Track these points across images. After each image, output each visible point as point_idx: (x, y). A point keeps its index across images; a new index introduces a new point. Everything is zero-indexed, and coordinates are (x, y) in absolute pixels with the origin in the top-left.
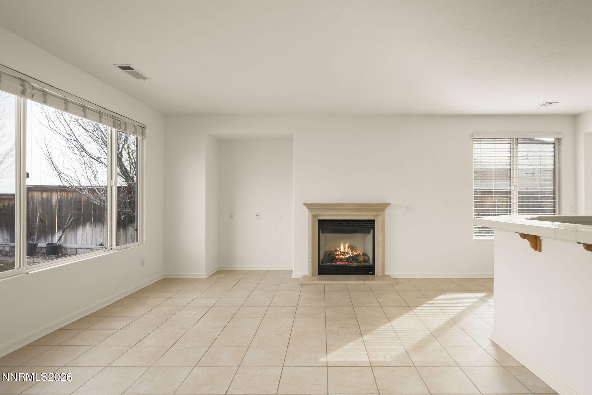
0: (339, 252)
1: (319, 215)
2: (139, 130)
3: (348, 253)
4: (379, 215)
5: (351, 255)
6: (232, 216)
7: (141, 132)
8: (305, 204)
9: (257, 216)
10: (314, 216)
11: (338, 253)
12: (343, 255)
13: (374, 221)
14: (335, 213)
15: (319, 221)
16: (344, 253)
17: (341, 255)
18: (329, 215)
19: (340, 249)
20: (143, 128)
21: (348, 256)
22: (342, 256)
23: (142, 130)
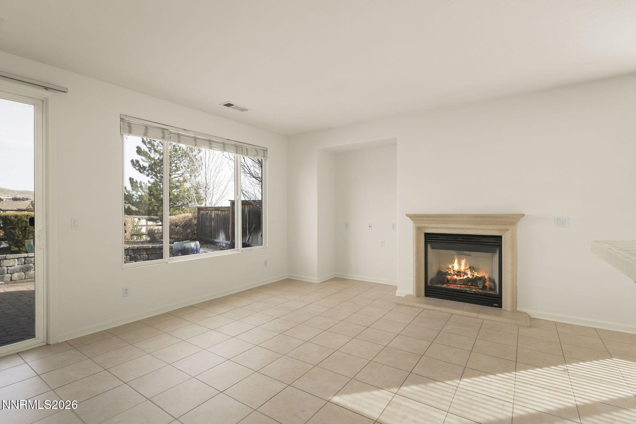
0: (452, 270)
1: (426, 228)
2: (261, 153)
3: (465, 274)
4: (507, 230)
5: (469, 276)
6: (347, 226)
7: (263, 155)
8: (407, 215)
9: (369, 226)
10: (419, 229)
11: (450, 272)
12: (457, 275)
13: (500, 237)
14: (444, 226)
15: (426, 234)
16: (459, 273)
17: (454, 275)
18: (436, 228)
19: (453, 267)
20: (265, 151)
21: (465, 277)
22: (455, 277)
23: (264, 153)
